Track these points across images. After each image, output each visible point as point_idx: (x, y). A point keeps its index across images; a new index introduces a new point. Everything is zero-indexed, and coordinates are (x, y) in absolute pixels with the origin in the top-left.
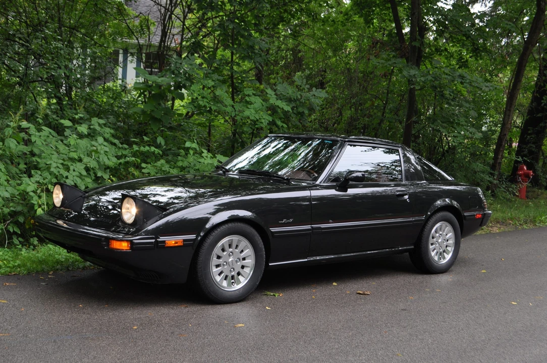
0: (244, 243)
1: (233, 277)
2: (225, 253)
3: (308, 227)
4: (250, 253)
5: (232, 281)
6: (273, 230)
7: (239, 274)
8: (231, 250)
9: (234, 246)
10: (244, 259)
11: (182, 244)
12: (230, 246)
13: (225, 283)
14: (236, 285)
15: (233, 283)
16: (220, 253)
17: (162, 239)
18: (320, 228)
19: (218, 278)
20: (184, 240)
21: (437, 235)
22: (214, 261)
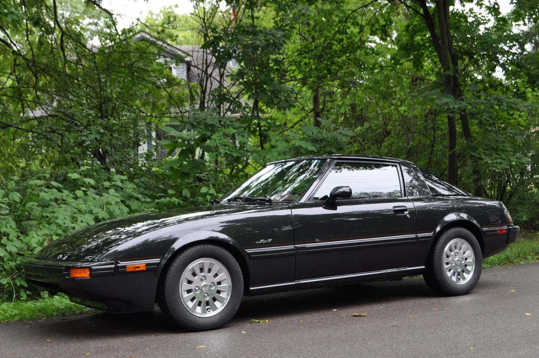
0: (217, 266)
1: (207, 303)
2: (196, 278)
3: (292, 247)
4: (225, 277)
5: (207, 307)
6: (249, 251)
7: (214, 299)
8: (203, 274)
9: (206, 269)
10: (219, 283)
11: (145, 269)
12: (202, 270)
13: (199, 310)
14: (211, 311)
15: (208, 309)
16: (191, 278)
17: (122, 264)
18: (305, 248)
19: (190, 304)
20: (147, 265)
21: (453, 253)
22: (184, 286)
